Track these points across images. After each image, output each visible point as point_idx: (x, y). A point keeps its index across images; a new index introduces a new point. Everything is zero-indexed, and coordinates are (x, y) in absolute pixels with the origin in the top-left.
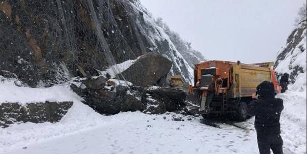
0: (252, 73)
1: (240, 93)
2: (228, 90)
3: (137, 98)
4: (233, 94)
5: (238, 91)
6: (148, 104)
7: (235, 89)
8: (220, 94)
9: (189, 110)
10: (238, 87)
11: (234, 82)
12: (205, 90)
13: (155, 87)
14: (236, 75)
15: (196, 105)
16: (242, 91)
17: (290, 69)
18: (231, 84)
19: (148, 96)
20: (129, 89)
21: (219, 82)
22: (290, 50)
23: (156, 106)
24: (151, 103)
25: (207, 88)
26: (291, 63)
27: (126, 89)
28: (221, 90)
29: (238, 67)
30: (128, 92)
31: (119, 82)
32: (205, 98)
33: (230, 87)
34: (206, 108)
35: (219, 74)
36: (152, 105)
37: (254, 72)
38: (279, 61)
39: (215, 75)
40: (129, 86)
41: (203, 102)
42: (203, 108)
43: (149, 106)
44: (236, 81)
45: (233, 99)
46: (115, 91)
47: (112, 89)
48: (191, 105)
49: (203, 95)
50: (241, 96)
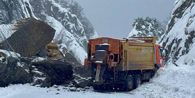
0: (137, 49)
1: (128, 67)
2: (118, 64)
3: (26, 70)
4: (122, 67)
5: (126, 65)
6: (35, 77)
7: (124, 63)
8: (112, 67)
9: (78, 83)
10: (126, 62)
11: (124, 58)
12: (99, 63)
13: (41, 59)
14: (125, 51)
15: (85, 78)
16: (130, 65)
17: (186, 34)
18: (120, 59)
19: (33, 68)
20: (18, 61)
21: (111, 57)
22: (190, 5)
23: (43, 79)
24: (38, 75)
25: (102, 62)
26: (188, 25)
27: (16, 61)
28: (113, 64)
29: (126, 44)
30: (19, 64)
31: (10, 53)
32: (99, 70)
33: (120, 62)
34: (100, 79)
35: (111, 50)
36: (39, 78)
37: (139, 47)
38: (176, 19)
39: (107, 51)
40: (19, 57)
41: (98, 75)
42: (97, 79)
43: (36, 79)
44: (125, 57)
45: (122, 72)
46: (6, 62)
47: (4, 60)
48: (79, 78)
49: (97, 68)
50: (128, 69)
